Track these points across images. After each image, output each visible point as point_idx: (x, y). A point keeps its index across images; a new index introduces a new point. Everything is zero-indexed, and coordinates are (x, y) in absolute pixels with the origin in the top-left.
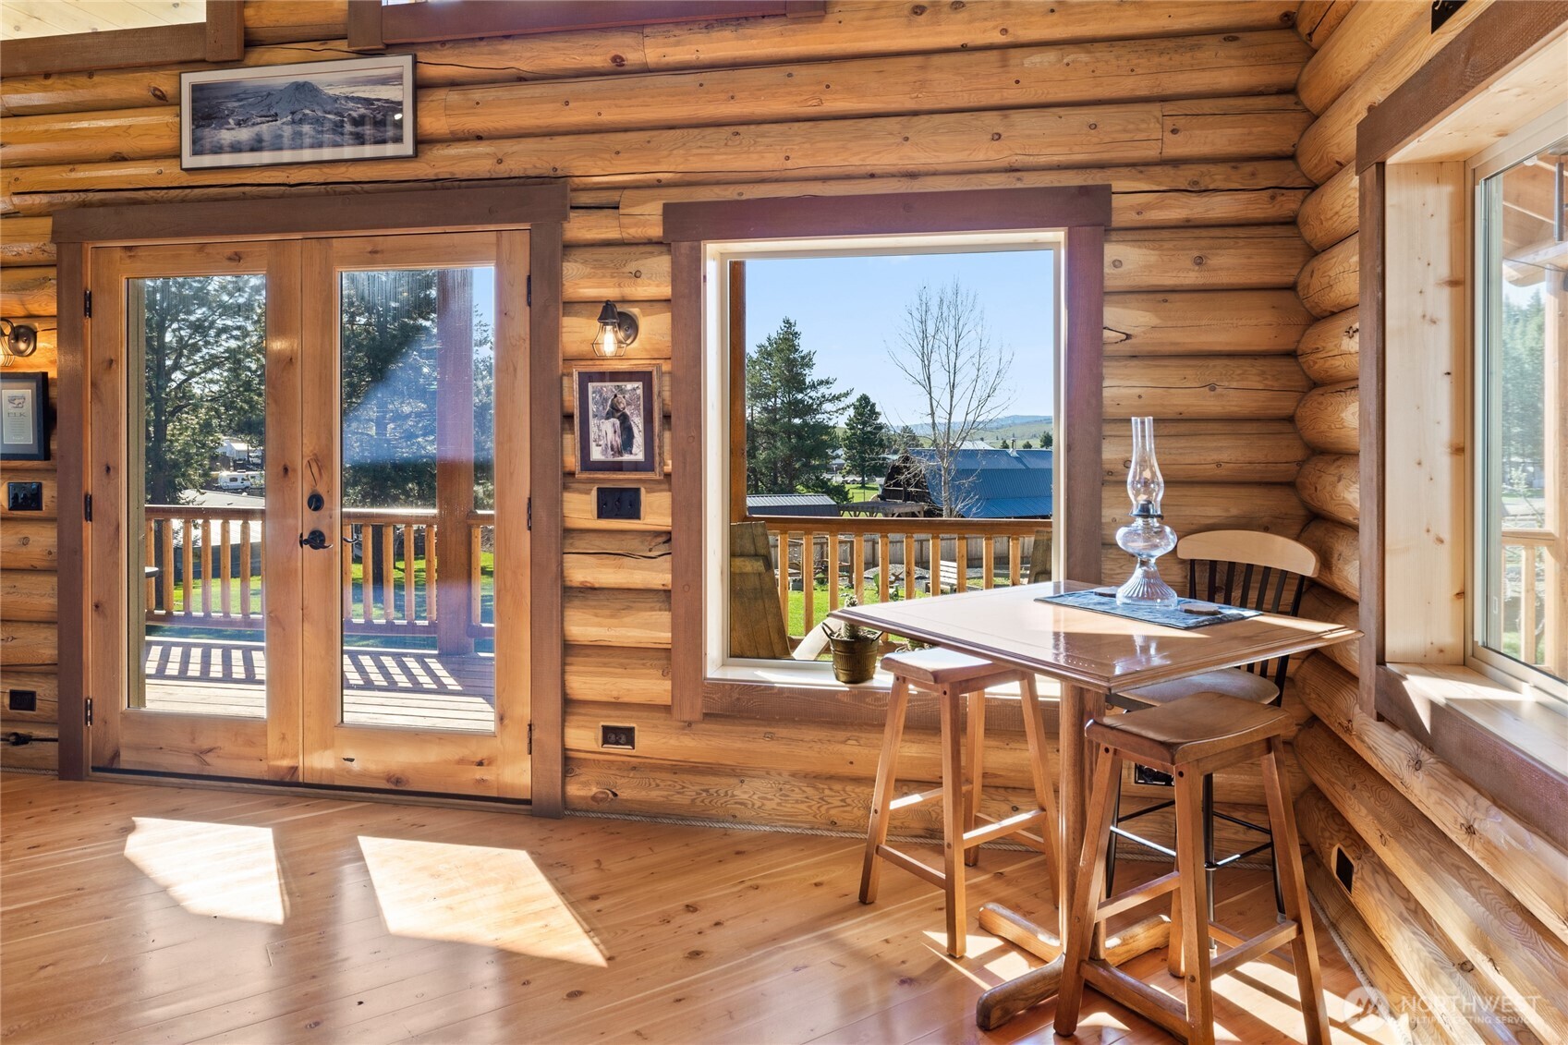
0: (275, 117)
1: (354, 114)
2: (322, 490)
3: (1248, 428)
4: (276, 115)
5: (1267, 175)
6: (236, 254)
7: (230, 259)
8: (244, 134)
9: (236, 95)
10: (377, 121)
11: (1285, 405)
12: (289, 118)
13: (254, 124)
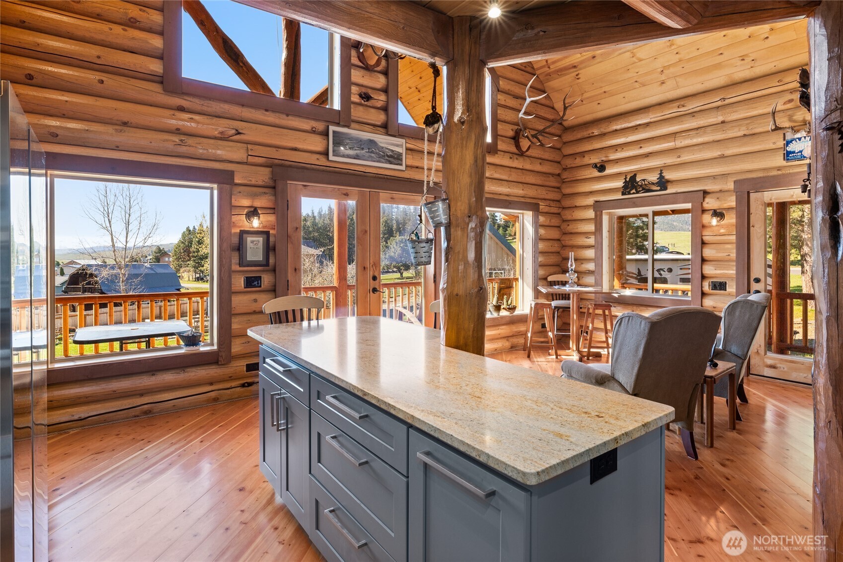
0: (363, 149)
1: (388, 154)
2: (376, 274)
3: (555, 254)
4: (363, 148)
5: (558, 205)
6: (347, 193)
7: (345, 194)
8: (351, 152)
9: (349, 138)
10: (395, 158)
11: (558, 250)
12: (367, 150)
13: (355, 150)
